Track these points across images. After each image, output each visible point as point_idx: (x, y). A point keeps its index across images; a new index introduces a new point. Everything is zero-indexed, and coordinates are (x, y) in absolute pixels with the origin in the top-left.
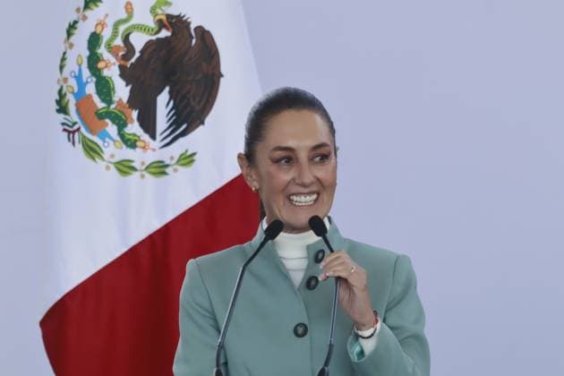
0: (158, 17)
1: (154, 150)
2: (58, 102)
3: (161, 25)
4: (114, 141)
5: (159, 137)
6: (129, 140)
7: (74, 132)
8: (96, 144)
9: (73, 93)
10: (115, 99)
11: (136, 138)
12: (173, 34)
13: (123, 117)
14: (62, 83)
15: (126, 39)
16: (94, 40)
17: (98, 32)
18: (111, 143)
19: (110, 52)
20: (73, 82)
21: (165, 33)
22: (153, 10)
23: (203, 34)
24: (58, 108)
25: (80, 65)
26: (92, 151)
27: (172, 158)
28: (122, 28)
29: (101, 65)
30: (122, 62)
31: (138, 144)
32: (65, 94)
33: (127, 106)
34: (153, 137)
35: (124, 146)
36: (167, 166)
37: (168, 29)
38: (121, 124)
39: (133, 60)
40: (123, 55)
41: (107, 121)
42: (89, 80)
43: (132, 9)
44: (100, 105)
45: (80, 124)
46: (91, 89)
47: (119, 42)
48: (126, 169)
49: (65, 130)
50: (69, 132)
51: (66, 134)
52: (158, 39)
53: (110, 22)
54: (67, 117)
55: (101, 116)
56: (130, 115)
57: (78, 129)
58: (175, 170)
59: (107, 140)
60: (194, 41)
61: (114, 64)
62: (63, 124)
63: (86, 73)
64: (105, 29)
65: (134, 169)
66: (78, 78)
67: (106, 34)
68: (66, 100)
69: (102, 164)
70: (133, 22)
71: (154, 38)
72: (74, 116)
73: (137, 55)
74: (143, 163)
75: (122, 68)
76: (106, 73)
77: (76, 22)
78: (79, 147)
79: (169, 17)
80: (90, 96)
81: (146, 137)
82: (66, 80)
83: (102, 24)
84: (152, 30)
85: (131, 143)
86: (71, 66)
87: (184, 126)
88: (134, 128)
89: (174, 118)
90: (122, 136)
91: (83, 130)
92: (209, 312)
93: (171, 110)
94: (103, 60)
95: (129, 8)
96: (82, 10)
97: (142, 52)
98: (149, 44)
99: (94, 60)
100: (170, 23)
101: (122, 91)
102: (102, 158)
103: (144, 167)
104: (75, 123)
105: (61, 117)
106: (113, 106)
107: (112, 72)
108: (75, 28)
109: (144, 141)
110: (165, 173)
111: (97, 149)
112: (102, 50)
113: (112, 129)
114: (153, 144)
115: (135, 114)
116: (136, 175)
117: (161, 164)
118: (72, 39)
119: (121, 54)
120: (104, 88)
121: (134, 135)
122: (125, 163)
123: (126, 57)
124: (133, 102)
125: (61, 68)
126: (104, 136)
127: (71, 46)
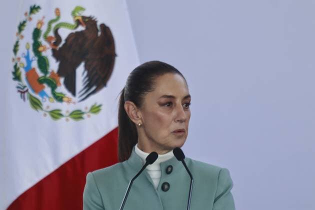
0: (77, 18)
1: (74, 103)
2: (14, 73)
3: (78, 23)
4: (49, 98)
5: (78, 95)
6: (58, 97)
7: (24, 92)
8: (38, 100)
9: (24, 67)
10: (50, 70)
11: (62, 96)
12: (87, 28)
13: (55, 83)
14: (16, 61)
15: (56, 32)
16: (37, 33)
18: (47, 99)
19: (46, 40)
20: (23, 60)
21: (81, 28)
22: (73, 13)
23: (105, 28)
24: (14, 77)
25: (28, 50)
26: (36, 104)
27: (86, 108)
28: (54, 25)
29: (41, 49)
30: (54, 47)
31: (65, 99)
32: (19, 69)
33: (57, 75)
35: (55, 101)
36: (83, 113)
37: (83, 25)
38: (53, 86)
39: (61, 45)
40: (54, 43)
41: (45, 85)
42: (34, 59)
43: (59, 13)
45: (28, 87)
46: (35, 64)
47: (51, 34)
48: (56, 116)
49: (19, 91)
50: (22, 92)
53: (46, 22)
54: (20, 83)
55: (41, 81)
56: (59, 81)
57: (27, 91)
58: (89, 116)
59: (45, 97)
60: (99, 33)
61: (48, 48)
62: (18, 87)
63: (32, 54)
64: (43, 26)
65: (61, 115)
66: (27, 57)
67: (44, 29)
68: (19, 72)
69: (41, 112)
70: (60, 21)
71: (74, 31)
72: (24, 82)
73: (63, 42)
74: (67, 112)
76: (44, 54)
77: (24, 22)
78: (28, 102)
79: (84, 18)
80: (34, 70)
81: (69, 95)
82: (19, 59)
83: (41, 23)
84: (73, 26)
85: (59, 98)
86: (22, 50)
87: (94, 88)
88: (62, 89)
89: (88, 82)
90: (54, 94)
91: (30, 91)
92: (100, 206)
94: (42, 46)
95: (58, 12)
96: (28, 14)
97: (67, 40)
98: (71, 35)
99: (36, 46)
100: (84, 21)
101: (54, 65)
102: (42, 109)
103: (68, 114)
104: (25, 87)
105: (16, 83)
106: (48, 75)
107: (48, 53)
108: (25, 26)
109: (68, 98)
110: (81, 118)
111: (39, 103)
112: (41, 40)
113: (47, 90)
115: (62, 80)
116: (63, 119)
117: (79, 112)
118: (23, 33)
119: (53, 41)
120: (43, 63)
121: (61, 93)
122: (55, 112)
123: (56, 44)
124: (61, 72)
125: (15, 51)
126: (43, 94)
127: (22, 37)
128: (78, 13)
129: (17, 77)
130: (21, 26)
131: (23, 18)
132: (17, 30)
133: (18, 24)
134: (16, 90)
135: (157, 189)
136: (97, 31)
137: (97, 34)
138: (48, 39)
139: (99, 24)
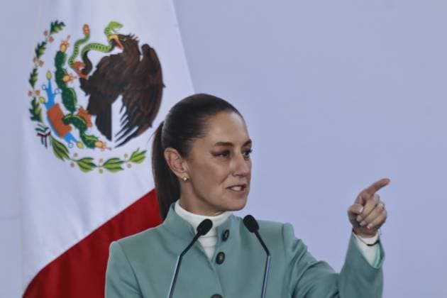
0: (111, 37)
1: (110, 149)
2: (32, 111)
3: (114, 43)
4: (77, 142)
5: (114, 138)
6: (89, 141)
7: (46, 136)
8: (63, 145)
9: (45, 103)
10: (77, 107)
11: (94, 139)
12: (125, 51)
13: (84, 122)
14: (34, 95)
15: (85, 56)
16: (60, 58)
17: (62, 51)
18: (75, 144)
19: (72, 67)
20: (44, 94)
21: (117, 51)
22: (107, 31)
23: (149, 51)
24: (32, 116)
25: (49, 80)
26: (60, 151)
27: (126, 155)
28: (81, 47)
29: (65, 79)
30: (83, 76)
31: (97, 144)
32: (38, 105)
33: (87, 112)
34: (109, 138)
35: (85, 147)
36: (122, 162)
37: (120, 47)
38: (82, 127)
39: (91, 74)
40: (83, 70)
41: (71, 125)
42: (57, 91)
43: (89, 30)
44: (66, 112)
45: (50, 129)
46: (58, 99)
47: (79, 59)
49: (39, 134)
50: (42, 136)
51: (40, 138)
52: (112, 56)
53: (72, 42)
54: (40, 123)
55: (67, 121)
56: (89, 120)
57: (49, 134)
58: (129, 166)
59: (71, 141)
60: (142, 57)
61: (76, 78)
62: (37, 129)
63: (54, 86)
64: (68, 48)
65: (93, 165)
66: (48, 90)
67: (69, 52)
68: (38, 109)
69: (68, 162)
70: (91, 41)
71: (108, 54)
72: (46, 123)
73: (94, 69)
74: (101, 160)
75: (82, 80)
76: (70, 85)
77: (44, 43)
78: (50, 148)
79: (121, 36)
80: (57, 106)
81: (103, 138)
82: (38, 92)
83: (65, 44)
84: (107, 48)
85: (91, 143)
86: (41, 80)
87: (136, 129)
88: (93, 131)
89: (127, 121)
90: (83, 137)
91: (53, 134)
93: (124, 115)
94: (68, 75)
95: (86, 29)
96: (49, 32)
97: (98, 66)
98: (104, 60)
99: (60, 74)
100: (121, 42)
101: (82, 100)
102: (68, 157)
103: (101, 164)
104: (47, 128)
106: (75, 113)
107: (75, 85)
108: (44, 48)
109: (101, 142)
110: (120, 168)
111: (64, 150)
112: (66, 66)
113: (75, 132)
114: (109, 144)
115: (93, 119)
116: (95, 170)
117: (116, 161)
118: (42, 58)
119: (81, 68)
120: (69, 98)
121: (93, 136)
122: (85, 161)
123: (85, 72)
124: (91, 109)
126: (70, 138)
127: (41, 63)
128: (114, 30)
129: (36, 117)
130: (40, 50)
131: (42, 38)
132: (34, 54)
133: (35, 46)
134: (36, 132)
135: (212, 261)
136: (139, 53)
137: (139, 58)
138: (74, 65)
139: (140, 44)
